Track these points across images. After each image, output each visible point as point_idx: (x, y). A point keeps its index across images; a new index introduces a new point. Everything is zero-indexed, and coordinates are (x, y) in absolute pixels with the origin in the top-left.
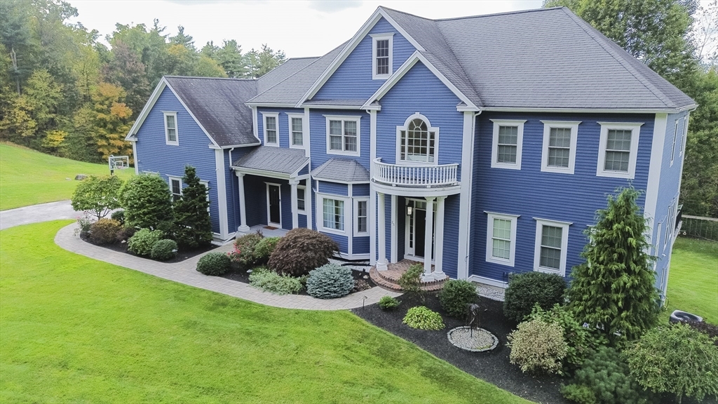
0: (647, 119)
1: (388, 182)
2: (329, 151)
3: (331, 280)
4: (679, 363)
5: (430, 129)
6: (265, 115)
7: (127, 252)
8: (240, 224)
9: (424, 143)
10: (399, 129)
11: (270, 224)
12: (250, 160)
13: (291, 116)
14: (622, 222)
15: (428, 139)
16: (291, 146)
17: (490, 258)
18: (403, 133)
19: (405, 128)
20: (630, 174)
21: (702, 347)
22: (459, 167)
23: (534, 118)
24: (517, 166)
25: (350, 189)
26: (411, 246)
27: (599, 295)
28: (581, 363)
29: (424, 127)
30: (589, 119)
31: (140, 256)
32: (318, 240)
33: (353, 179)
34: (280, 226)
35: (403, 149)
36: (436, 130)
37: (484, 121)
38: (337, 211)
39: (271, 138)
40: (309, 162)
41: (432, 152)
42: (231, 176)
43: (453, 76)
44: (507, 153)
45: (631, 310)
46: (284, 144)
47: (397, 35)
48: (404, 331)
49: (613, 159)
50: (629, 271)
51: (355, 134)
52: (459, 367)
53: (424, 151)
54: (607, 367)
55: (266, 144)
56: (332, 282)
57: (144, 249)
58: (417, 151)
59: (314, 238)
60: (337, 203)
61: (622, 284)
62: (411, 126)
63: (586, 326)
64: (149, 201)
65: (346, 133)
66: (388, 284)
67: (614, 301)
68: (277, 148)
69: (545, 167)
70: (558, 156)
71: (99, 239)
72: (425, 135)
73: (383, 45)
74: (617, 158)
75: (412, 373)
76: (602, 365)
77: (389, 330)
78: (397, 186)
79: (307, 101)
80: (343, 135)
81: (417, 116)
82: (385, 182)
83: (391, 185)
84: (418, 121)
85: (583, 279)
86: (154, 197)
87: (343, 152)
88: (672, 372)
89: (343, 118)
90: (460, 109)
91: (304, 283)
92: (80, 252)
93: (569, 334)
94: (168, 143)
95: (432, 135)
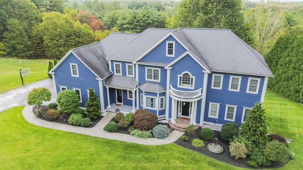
0: (263, 78)
2: (146, 79)
4: (279, 153)
5: (191, 77)
6: (115, 63)
8: (108, 105)
9: (189, 81)
10: (179, 76)
11: (117, 103)
12: (112, 82)
13: (127, 65)
15: (191, 80)
16: (127, 75)
17: (210, 116)
18: (181, 77)
19: (182, 75)
20: (257, 93)
22: (202, 90)
23: (227, 75)
24: (221, 88)
25: (158, 95)
26: (180, 112)
27: (253, 133)
28: (250, 154)
29: (189, 76)
30: (245, 77)
33: (159, 91)
34: (122, 104)
35: (180, 83)
36: (194, 77)
37: (210, 76)
38: (152, 101)
39: (118, 71)
40: (138, 83)
41: (192, 84)
42: (105, 89)
43: (199, 59)
44: (217, 84)
45: (262, 137)
46: (124, 74)
47: (177, 42)
48: (194, 148)
49: (251, 88)
51: (158, 74)
53: (189, 84)
54: (258, 154)
55: (115, 74)
57: (77, 123)
58: (186, 83)
60: (152, 99)
61: (260, 130)
62: (184, 75)
65: (154, 74)
66: (179, 129)
67: (257, 134)
68: (121, 76)
69: (230, 89)
70: (234, 86)
72: (189, 79)
73: (171, 46)
74: (253, 88)
76: (257, 154)
77: (189, 149)
80: (153, 74)
81: (187, 72)
84: (187, 74)
85: (247, 128)
87: (153, 80)
88: (277, 156)
89: (153, 69)
90: (203, 72)
93: (246, 146)
94: (73, 75)
95: (192, 79)
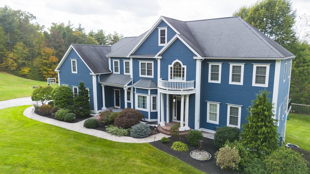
0: (272, 62)
1: (165, 88)
2: (141, 76)
3: (140, 130)
4: (287, 165)
5: (183, 66)
6: (114, 61)
7: (54, 119)
8: (103, 107)
9: (180, 72)
10: (170, 66)
11: (116, 107)
12: (107, 80)
13: (125, 61)
14: (262, 105)
15: (182, 71)
16: (125, 74)
17: (209, 121)
18: (171, 68)
19: (172, 66)
20: (266, 85)
21: (296, 158)
22: (195, 82)
23: (226, 62)
24: (219, 82)
25: (149, 92)
26: (175, 116)
27: (253, 136)
28: (246, 165)
29: (180, 65)
30: (249, 63)
31: (60, 120)
32: (135, 113)
33: (150, 87)
34: (120, 107)
35: (171, 75)
36: (185, 67)
37: (205, 63)
38: (144, 101)
39: (116, 70)
40: (132, 80)
41: (183, 76)
42: (99, 86)
43: (192, 44)
44: (214, 77)
45: (267, 142)
46: (122, 72)
47: (169, 28)
48: (172, 152)
50: (265, 126)
51: (151, 68)
52: (195, 167)
53: (180, 76)
54: (257, 167)
55: (114, 73)
56: (141, 131)
57: (62, 117)
58: (177, 76)
59: (134, 112)
60: (144, 97)
61: (263, 131)
62: (175, 65)
63: (248, 149)
64: (64, 97)
65: (148, 68)
66: (165, 132)
67: (259, 138)
68: (119, 74)
69: (230, 82)
70: (236, 78)
71: (42, 113)
72: (180, 69)
73: (163, 32)
74: (260, 79)
75: (174, 170)
76: (255, 166)
77: (165, 152)
78: (169, 90)
79: (131, 55)
80: (146, 69)
81: (177, 61)
82: (164, 88)
83: (166, 90)
84: (177, 63)
85: (247, 129)
86: (66, 95)
87: (146, 76)
88: (284, 169)
89: (146, 62)
90: (195, 58)
91: (129, 132)
92: (34, 119)
93: (241, 152)
94: (73, 72)
95: (183, 69)
